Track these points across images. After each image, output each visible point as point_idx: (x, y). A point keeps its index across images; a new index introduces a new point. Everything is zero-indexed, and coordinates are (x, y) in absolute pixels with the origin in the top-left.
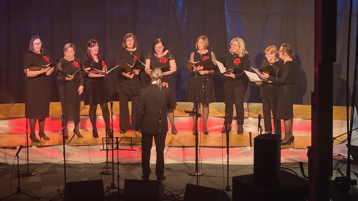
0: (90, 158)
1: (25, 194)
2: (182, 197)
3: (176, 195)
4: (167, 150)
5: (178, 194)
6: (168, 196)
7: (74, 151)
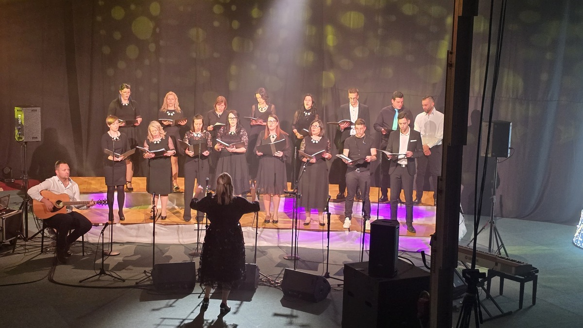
0: (179, 239)
1: (109, 275)
2: (279, 283)
3: (272, 281)
4: (262, 232)
5: (274, 279)
6: (263, 281)
7: (162, 230)
